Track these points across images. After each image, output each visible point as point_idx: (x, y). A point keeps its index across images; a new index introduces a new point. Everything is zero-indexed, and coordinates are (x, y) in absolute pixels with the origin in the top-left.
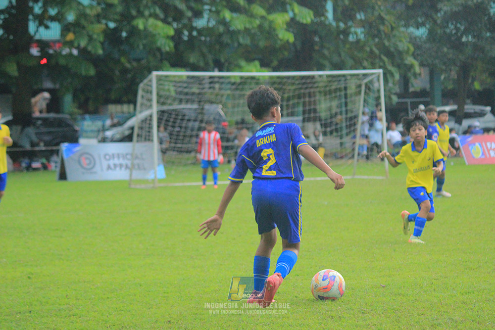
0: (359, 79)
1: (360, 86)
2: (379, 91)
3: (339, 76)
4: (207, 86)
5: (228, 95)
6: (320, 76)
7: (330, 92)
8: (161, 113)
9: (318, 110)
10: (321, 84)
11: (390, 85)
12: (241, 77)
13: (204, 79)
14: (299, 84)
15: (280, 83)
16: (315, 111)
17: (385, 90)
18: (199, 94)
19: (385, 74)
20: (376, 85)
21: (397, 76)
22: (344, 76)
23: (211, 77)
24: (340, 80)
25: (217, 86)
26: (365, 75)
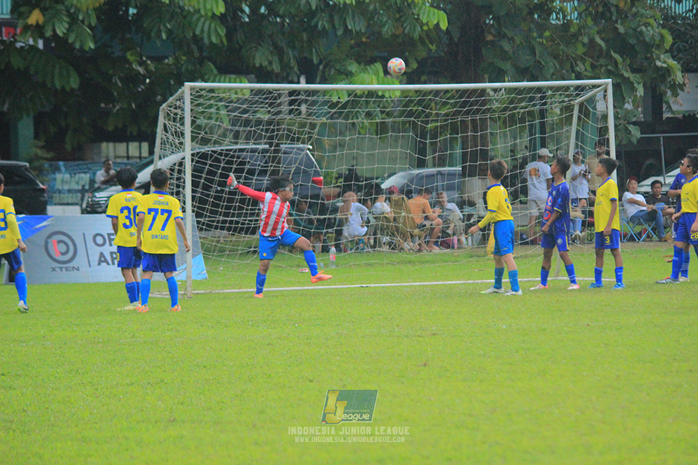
0: (567, 96)
1: (569, 109)
2: (605, 117)
3: (530, 89)
4: (285, 108)
5: (324, 124)
6: (495, 90)
7: (512, 120)
8: (200, 158)
9: (491, 154)
10: (496, 105)
11: (628, 106)
12: (350, 93)
13: (280, 95)
14: (455, 105)
15: (419, 103)
16: (485, 155)
17: (616, 117)
18: (270, 123)
19: (616, 87)
20: (600, 106)
21: (640, 91)
22: (539, 90)
23: (292, 93)
24: (531, 99)
25: (303, 108)
26: (581, 89)
